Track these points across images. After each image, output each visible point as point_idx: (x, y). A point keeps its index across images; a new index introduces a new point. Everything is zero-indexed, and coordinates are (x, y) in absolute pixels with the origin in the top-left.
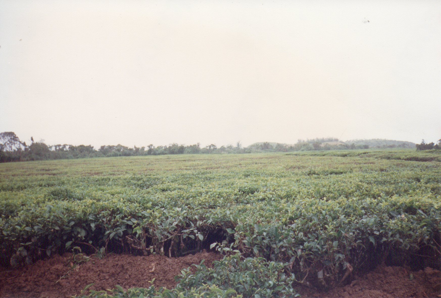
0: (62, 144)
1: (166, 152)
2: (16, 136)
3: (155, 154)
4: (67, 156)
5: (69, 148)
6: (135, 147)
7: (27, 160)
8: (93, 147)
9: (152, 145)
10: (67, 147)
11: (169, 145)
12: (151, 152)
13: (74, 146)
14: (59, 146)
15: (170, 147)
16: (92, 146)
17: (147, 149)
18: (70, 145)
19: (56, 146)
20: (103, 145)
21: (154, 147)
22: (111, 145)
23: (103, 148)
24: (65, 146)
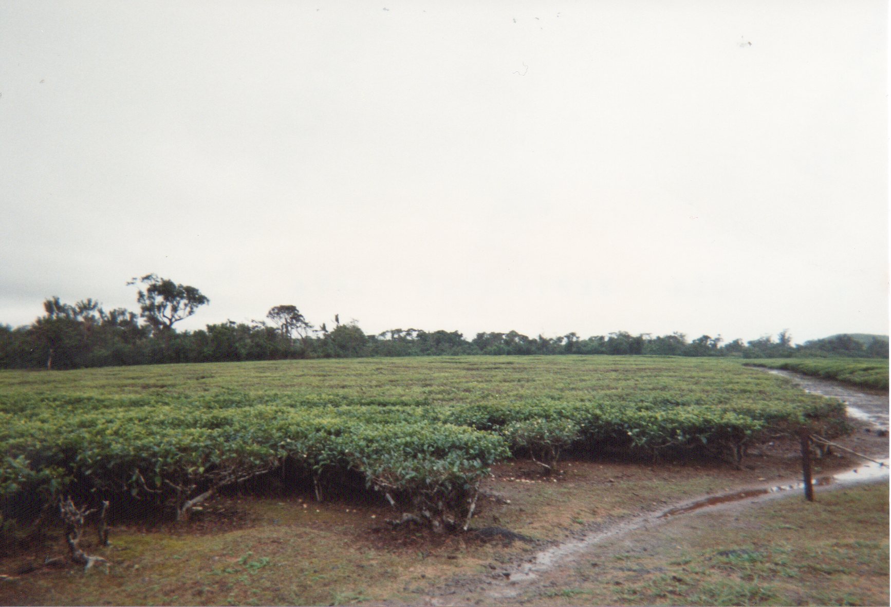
0: (405, 328)
1: (604, 349)
2: (300, 313)
3: (579, 352)
4: (410, 351)
5: (418, 336)
6: (541, 338)
7: (318, 357)
8: (461, 336)
9: (573, 334)
10: (415, 334)
11: (610, 336)
12: (573, 347)
13: (427, 332)
14: (399, 331)
15: (611, 339)
16: (459, 333)
17: (564, 342)
18: (419, 331)
19: (393, 332)
20: (481, 332)
21: (578, 338)
22: (497, 331)
23: (480, 336)
24: (409, 333)
